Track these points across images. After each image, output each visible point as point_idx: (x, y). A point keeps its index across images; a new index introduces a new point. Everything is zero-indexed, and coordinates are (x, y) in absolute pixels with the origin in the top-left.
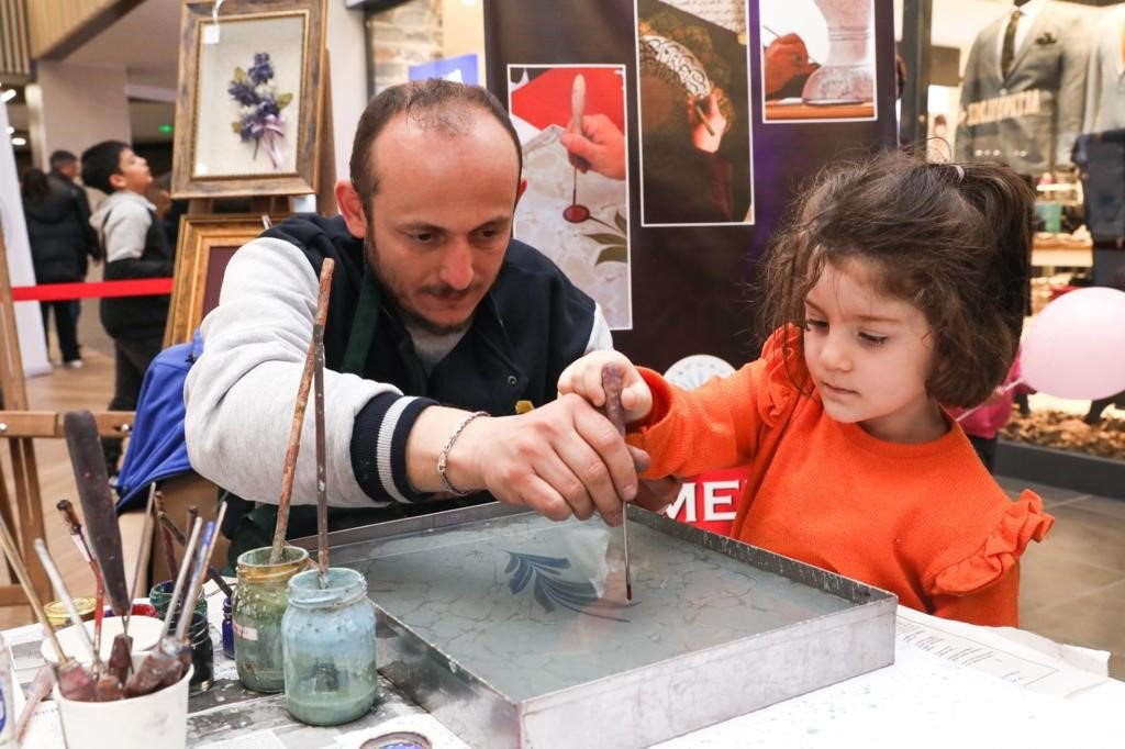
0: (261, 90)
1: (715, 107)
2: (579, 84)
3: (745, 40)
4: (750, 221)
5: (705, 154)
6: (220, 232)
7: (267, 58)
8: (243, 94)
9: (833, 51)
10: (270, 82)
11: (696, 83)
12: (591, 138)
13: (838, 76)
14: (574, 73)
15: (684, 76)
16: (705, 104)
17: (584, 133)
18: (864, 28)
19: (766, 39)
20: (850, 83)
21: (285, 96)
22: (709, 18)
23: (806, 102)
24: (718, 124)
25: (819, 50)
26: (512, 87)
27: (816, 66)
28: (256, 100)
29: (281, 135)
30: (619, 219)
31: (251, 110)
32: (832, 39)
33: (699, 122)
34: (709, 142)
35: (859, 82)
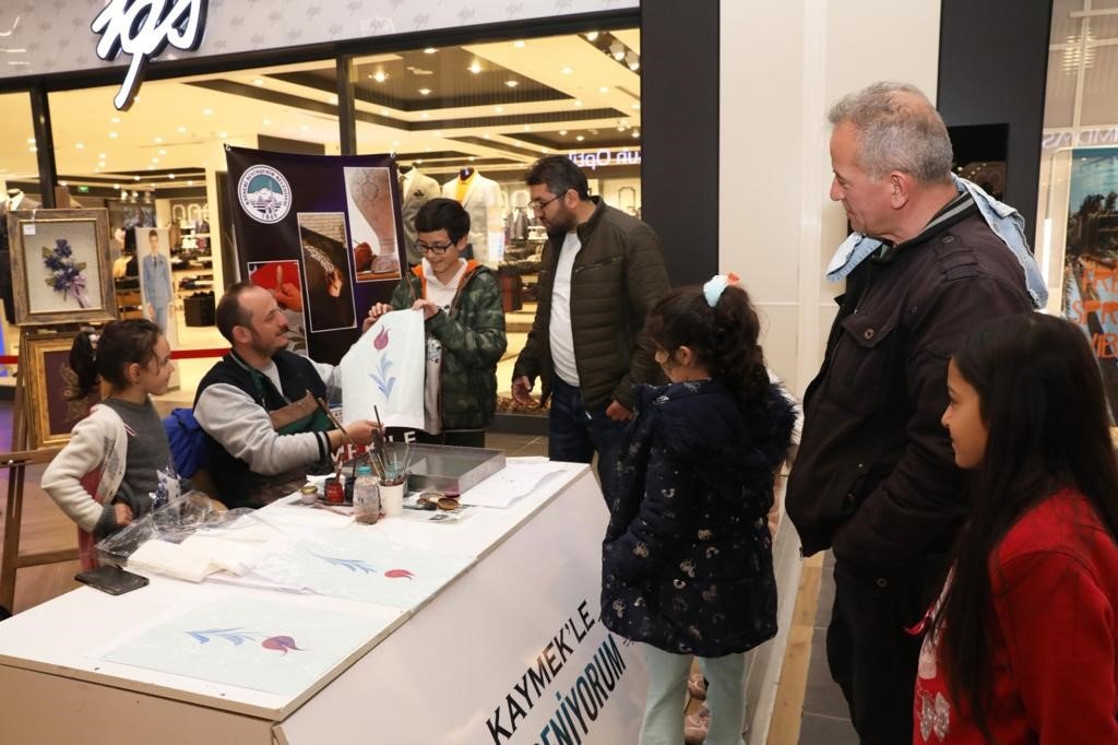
0: (64, 260)
1: (336, 276)
2: (279, 269)
3: (346, 246)
4: (355, 326)
5: (335, 298)
6: (50, 343)
7: (65, 242)
8: (52, 263)
9: (382, 249)
10: (71, 257)
11: (328, 266)
12: (286, 294)
13: (383, 260)
14: (277, 265)
15: (323, 263)
16: (332, 275)
17: (284, 292)
18: (393, 240)
19: (354, 245)
20: (389, 263)
21: (80, 264)
22: (331, 237)
23: (373, 273)
24: (338, 284)
25: (376, 249)
26: (250, 273)
27: (375, 256)
28: (63, 267)
29: (83, 286)
30: (301, 330)
31: (61, 272)
32: (381, 245)
33: (330, 283)
34: (336, 292)
35: (393, 262)
